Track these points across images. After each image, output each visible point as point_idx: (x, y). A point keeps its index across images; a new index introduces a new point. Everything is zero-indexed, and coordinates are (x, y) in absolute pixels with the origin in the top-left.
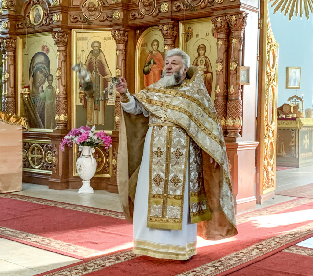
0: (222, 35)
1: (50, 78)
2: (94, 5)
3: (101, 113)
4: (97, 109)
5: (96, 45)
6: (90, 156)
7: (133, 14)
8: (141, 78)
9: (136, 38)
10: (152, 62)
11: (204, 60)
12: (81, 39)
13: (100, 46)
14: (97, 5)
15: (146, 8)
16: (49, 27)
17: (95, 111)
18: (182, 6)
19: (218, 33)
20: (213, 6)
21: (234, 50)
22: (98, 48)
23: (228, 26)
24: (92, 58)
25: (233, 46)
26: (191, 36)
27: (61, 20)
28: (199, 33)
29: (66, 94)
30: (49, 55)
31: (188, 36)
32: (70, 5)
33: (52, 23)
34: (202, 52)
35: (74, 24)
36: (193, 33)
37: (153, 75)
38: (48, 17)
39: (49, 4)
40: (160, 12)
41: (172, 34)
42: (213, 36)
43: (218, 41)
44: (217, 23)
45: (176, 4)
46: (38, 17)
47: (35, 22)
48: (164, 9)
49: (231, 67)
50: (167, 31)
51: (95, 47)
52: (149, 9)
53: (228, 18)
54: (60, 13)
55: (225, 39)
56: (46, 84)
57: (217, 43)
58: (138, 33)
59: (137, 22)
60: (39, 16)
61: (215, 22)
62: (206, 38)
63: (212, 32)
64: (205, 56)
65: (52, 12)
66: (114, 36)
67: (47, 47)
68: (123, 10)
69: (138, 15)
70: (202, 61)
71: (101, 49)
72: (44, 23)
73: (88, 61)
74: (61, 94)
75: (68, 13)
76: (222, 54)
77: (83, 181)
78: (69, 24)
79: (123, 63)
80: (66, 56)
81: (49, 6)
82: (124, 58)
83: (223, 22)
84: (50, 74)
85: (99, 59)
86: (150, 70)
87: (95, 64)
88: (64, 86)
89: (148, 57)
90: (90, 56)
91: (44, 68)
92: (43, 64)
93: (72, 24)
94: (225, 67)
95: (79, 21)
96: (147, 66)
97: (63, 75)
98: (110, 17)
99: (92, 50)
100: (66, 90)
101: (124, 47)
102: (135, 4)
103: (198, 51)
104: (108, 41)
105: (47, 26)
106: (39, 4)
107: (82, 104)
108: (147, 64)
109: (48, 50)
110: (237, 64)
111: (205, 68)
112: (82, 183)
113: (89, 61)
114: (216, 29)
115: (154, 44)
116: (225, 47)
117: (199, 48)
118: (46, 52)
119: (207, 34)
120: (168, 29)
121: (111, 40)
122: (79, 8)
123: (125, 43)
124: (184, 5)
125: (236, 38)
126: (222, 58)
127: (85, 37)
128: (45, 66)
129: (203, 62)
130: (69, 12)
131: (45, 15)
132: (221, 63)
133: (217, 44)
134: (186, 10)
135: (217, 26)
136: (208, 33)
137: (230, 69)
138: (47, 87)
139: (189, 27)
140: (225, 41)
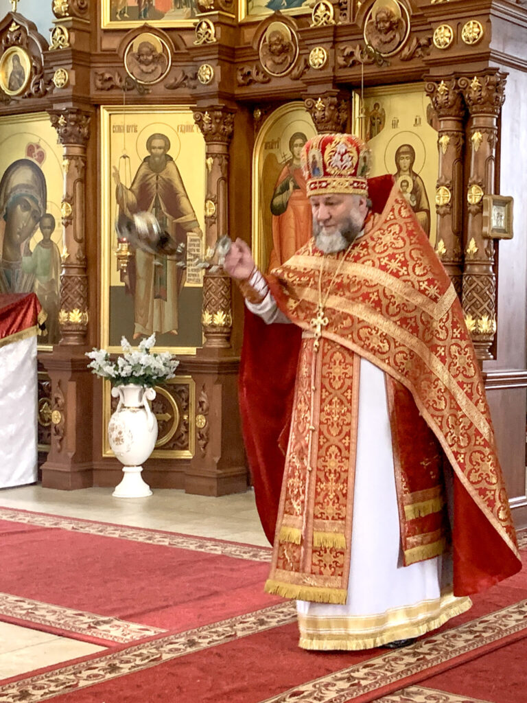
0: (450, 125)
1: (47, 221)
2: (153, 50)
3: (169, 305)
4: (160, 296)
5: (158, 143)
6: (142, 407)
7: (246, 70)
8: (267, 224)
9: (253, 127)
10: (291, 185)
11: (410, 180)
12: (120, 129)
13: (167, 146)
14: (159, 50)
15: (278, 59)
16: (44, 100)
17: (155, 300)
18: (357, 55)
19: (440, 119)
20: (429, 55)
21: (475, 158)
22: (162, 150)
23: (463, 102)
24: (147, 175)
25: (475, 147)
26: (381, 126)
27: (73, 82)
28: (399, 118)
29: (86, 259)
30: (45, 168)
31: (373, 124)
32: (96, 50)
33: (52, 90)
34: (405, 163)
35: (104, 92)
36: (384, 117)
37: (292, 216)
38: (42, 77)
39: (45, 45)
40: (308, 67)
41: (335, 118)
42: (430, 127)
43: (442, 136)
44: (438, 94)
45: (344, 49)
46: (18, 76)
47: (11, 88)
48: (316, 62)
49: (471, 197)
50: (323, 113)
51: (154, 148)
52: (284, 61)
53: (463, 82)
54: (71, 66)
55: (457, 131)
56: (38, 236)
57: (438, 142)
58: (259, 116)
59: (256, 90)
60: (21, 73)
61: (432, 93)
62: (415, 129)
63: (428, 116)
64: (413, 172)
65: (52, 64)
66: (199, 122)
67: (38, 147)
68: (221, 61)
69: (257, 74)
70: (405, 184)
71: (168, 153)
72: (33, 90)
73: (137, 181)
74: (74, 260)
75: (90, 67)
76: (449, 168)
77: (125, 469)
78: (93, 93)
79: (221, 187)
80: (85, 168)
81: (43, 50)
82: (225, 176)
83: (451, 92)
84: (48, 212)
85: (164, 177)
86: (287, 203)
87: (155, 190)
88: (80, 241)
89: (282, 174)
90: (144, 170)
91: (32, 198)
92: (31, 187)
93: (99, 93)
94: (456, 197)
95: (117, 88)
96: (280, 194)
97: (78, 214)
98: (191, 79)
99: (149, 154)
100: (85, 250)
101: (225, 148)
102: (251, 48)
103: (396, 161)
104: (188, 134)
105: (41, 96)
106: (20, 45)
107: (123, 284)
108: (278, 190)
109: (42, 156)
110: (484, 189)
111: (413, 199)
112: (123, 473)
113: (142, 180)
114: (435, 108)
115: (295, 143)
116: (457, 152)
117: (398, 153)
118: (37, 160)
119: (416, 120)
120: (327, 109)
121: (192, 131)
122: (117, 55)
123: (226, 139)
124: (362, 53)
125: (480, 131)
126: (450, 175)
127: (131, 124)
128: (35, 194)
129: (408, 186)
130: (93, 65)
131: (36, 73)
132: (448, 187)
133: (439, 145)
134: (366, 64)
135: (437, 102)
136: (420, 119)
137: (467, 201)
138: (39, 244)
139: (376, 105)
140: (457, 136)
